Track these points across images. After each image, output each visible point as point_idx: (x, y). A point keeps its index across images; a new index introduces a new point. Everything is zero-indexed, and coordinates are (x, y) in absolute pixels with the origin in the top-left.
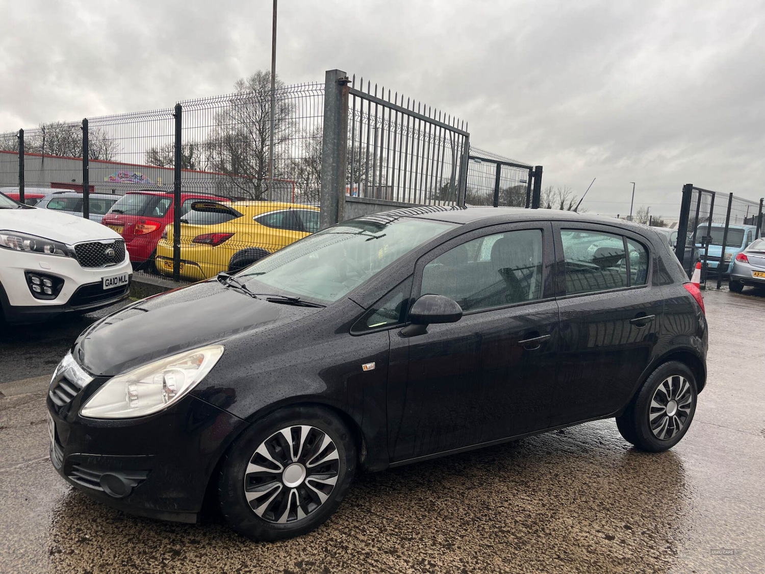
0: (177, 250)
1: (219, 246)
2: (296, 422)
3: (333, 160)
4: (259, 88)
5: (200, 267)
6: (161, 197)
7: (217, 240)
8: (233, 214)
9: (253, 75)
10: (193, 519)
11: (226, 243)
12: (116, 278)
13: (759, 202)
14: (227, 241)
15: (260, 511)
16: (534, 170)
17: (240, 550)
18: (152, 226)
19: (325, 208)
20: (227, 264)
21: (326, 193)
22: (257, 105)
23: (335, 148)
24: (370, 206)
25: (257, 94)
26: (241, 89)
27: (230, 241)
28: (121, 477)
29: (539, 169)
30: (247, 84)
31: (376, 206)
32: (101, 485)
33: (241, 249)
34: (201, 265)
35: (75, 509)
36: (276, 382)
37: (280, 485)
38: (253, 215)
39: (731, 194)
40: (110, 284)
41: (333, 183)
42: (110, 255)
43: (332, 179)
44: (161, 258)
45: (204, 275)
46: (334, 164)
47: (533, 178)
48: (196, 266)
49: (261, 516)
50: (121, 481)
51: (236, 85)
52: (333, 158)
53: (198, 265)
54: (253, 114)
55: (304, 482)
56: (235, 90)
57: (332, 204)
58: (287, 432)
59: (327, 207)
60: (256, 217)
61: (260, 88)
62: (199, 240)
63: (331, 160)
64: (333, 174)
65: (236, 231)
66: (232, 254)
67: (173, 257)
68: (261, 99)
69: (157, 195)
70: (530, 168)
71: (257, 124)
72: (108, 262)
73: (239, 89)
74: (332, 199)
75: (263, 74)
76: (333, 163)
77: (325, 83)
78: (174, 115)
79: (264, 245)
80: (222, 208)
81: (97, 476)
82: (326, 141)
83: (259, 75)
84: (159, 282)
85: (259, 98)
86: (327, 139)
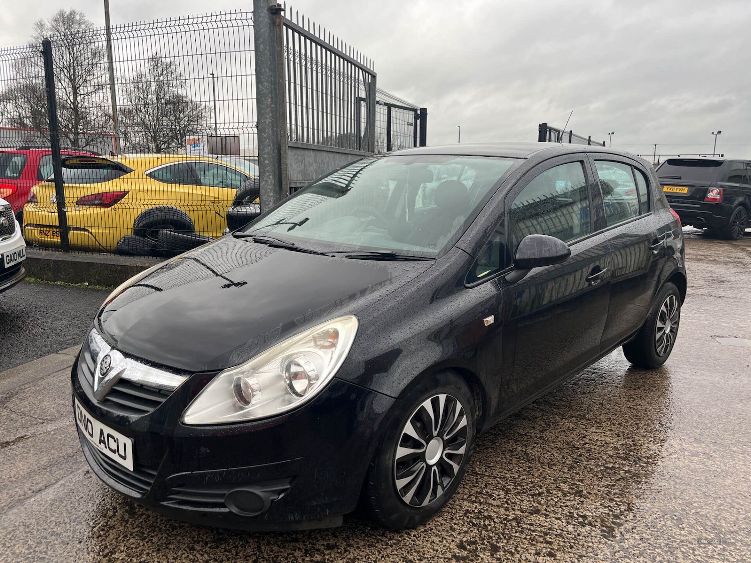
0: (62, 216)
1: (113, 207)
2: (433, 392)
3: (272, 101)
4: (63, 29)
5: (91, 233)
6: (12, 154)
7: (109, 200)
8: (120, 170)
9: (55, 14)
10: (339, 522)
11: (122, 202)
12: (15, 253)
13: (588, 138)
14: (123, 200)
15: (408, 498)
16: (419, 112)
17: (387, 544)
18: (5, 190)
19: (266, 156)
20: (129, 227)
21: (266, 138)
22: (64, 49)
23: (273, 86)
24: (307, 151)
25: (63, 37)
26: (42, 31)
27: (127, 200)
28: (257, 491)
29: (424, 111)
30: (48, 25)
31: (312, 151)
32: (226, 505)
33: (147, 208)
34: (93, 231)
35: (155, 540)
36: (417, 350)
37: (424, 464)
38: (144, 170)
39: (571, 131)
40: (11, 260)
41: (273, 126)
42: (4, 225)
43: (272, 122)
44: (33, 226)
45: (99, 243)
46: (272, 106)
47: (418, 121)
48: (86, 233)
49: (408, 503)
50: (257, 495)
51: (36, 27)
52: (272, 98)
53: (88, 231)
54: (59, 59)
55: (441, 457)
56: (34, 32)
57: (274, 150)
58: (427, 404)
59: (268, 154)
60: (148, 172)
61: (65, 30)
62: (83, 202)
63: (269, 100)
64: (273, 117)
65: (130, 188)
66: (136, 216)
67: (58, 224)
68: (68, 42)
69: (8, 152)
70: (415, 110)
71: (65, 71)
72: (3, 234)
73: (39, 31)
74: (273, 144)
75: (68, 13)
76: (271, 104)
77: (252, 10)
78: (41, 52)
79: (170, 202)
80: (105, 162)
81: (222, 496)
82: (261, 79)
83: (61, 14)
84: (44, 254)
85: (65, 41)
86: (262, 77)
